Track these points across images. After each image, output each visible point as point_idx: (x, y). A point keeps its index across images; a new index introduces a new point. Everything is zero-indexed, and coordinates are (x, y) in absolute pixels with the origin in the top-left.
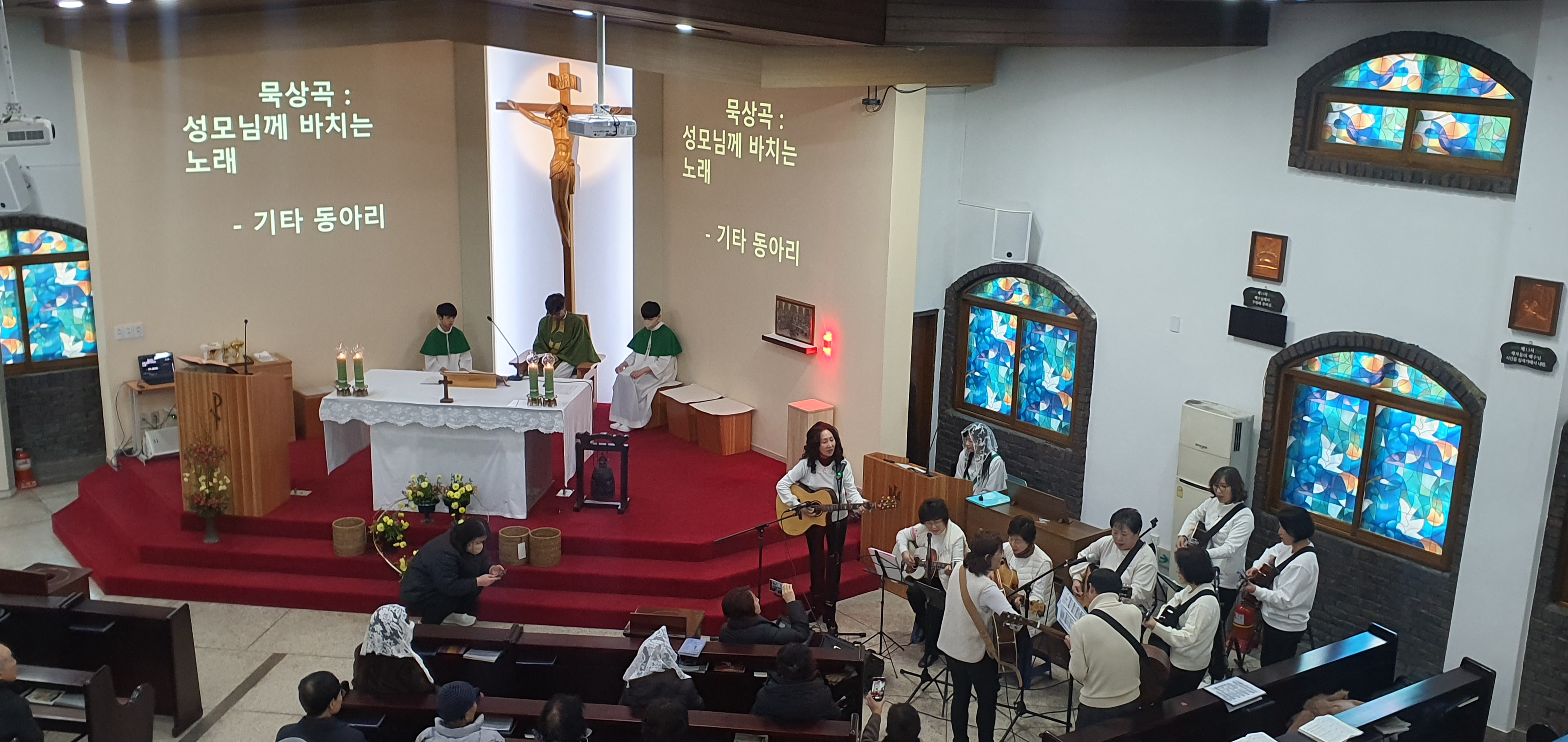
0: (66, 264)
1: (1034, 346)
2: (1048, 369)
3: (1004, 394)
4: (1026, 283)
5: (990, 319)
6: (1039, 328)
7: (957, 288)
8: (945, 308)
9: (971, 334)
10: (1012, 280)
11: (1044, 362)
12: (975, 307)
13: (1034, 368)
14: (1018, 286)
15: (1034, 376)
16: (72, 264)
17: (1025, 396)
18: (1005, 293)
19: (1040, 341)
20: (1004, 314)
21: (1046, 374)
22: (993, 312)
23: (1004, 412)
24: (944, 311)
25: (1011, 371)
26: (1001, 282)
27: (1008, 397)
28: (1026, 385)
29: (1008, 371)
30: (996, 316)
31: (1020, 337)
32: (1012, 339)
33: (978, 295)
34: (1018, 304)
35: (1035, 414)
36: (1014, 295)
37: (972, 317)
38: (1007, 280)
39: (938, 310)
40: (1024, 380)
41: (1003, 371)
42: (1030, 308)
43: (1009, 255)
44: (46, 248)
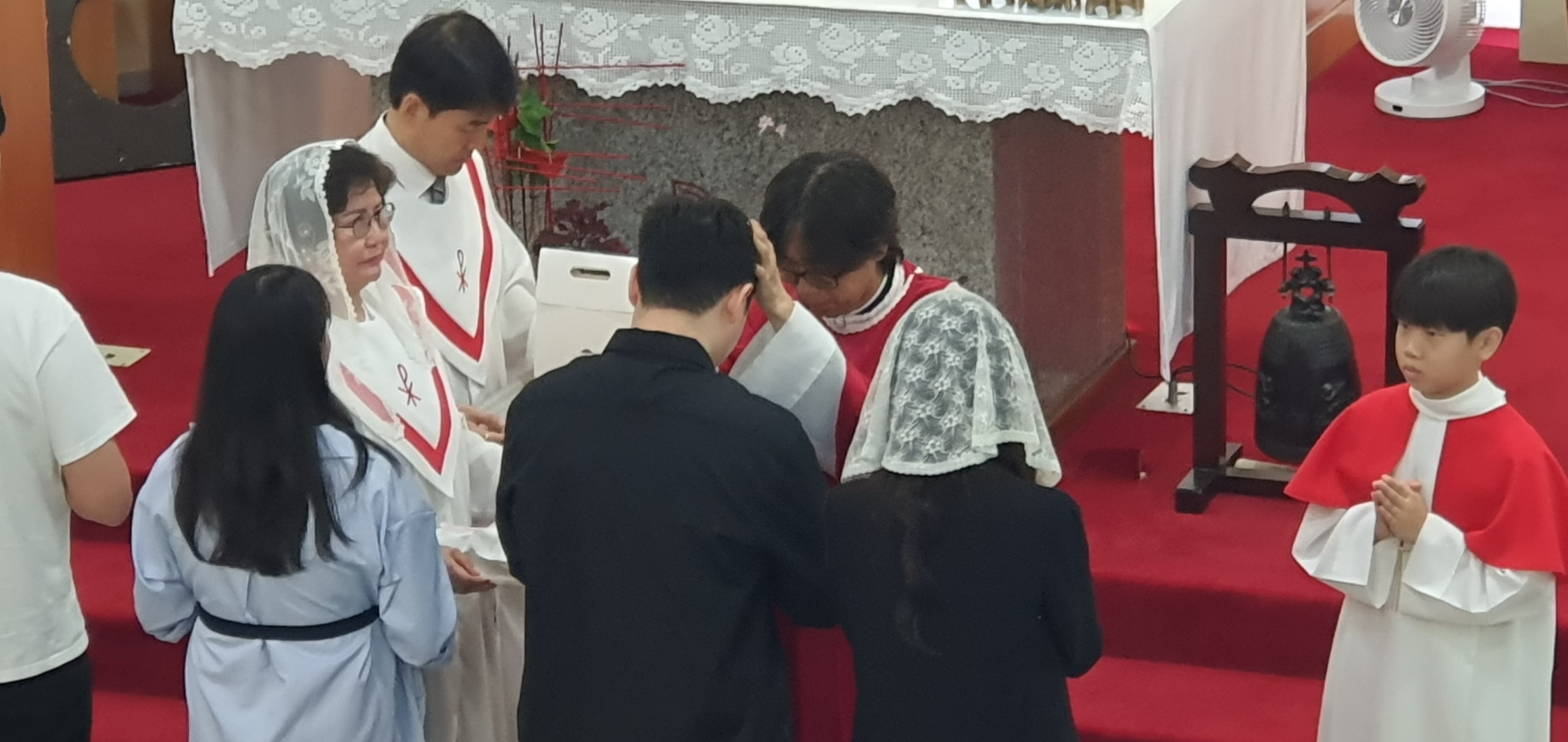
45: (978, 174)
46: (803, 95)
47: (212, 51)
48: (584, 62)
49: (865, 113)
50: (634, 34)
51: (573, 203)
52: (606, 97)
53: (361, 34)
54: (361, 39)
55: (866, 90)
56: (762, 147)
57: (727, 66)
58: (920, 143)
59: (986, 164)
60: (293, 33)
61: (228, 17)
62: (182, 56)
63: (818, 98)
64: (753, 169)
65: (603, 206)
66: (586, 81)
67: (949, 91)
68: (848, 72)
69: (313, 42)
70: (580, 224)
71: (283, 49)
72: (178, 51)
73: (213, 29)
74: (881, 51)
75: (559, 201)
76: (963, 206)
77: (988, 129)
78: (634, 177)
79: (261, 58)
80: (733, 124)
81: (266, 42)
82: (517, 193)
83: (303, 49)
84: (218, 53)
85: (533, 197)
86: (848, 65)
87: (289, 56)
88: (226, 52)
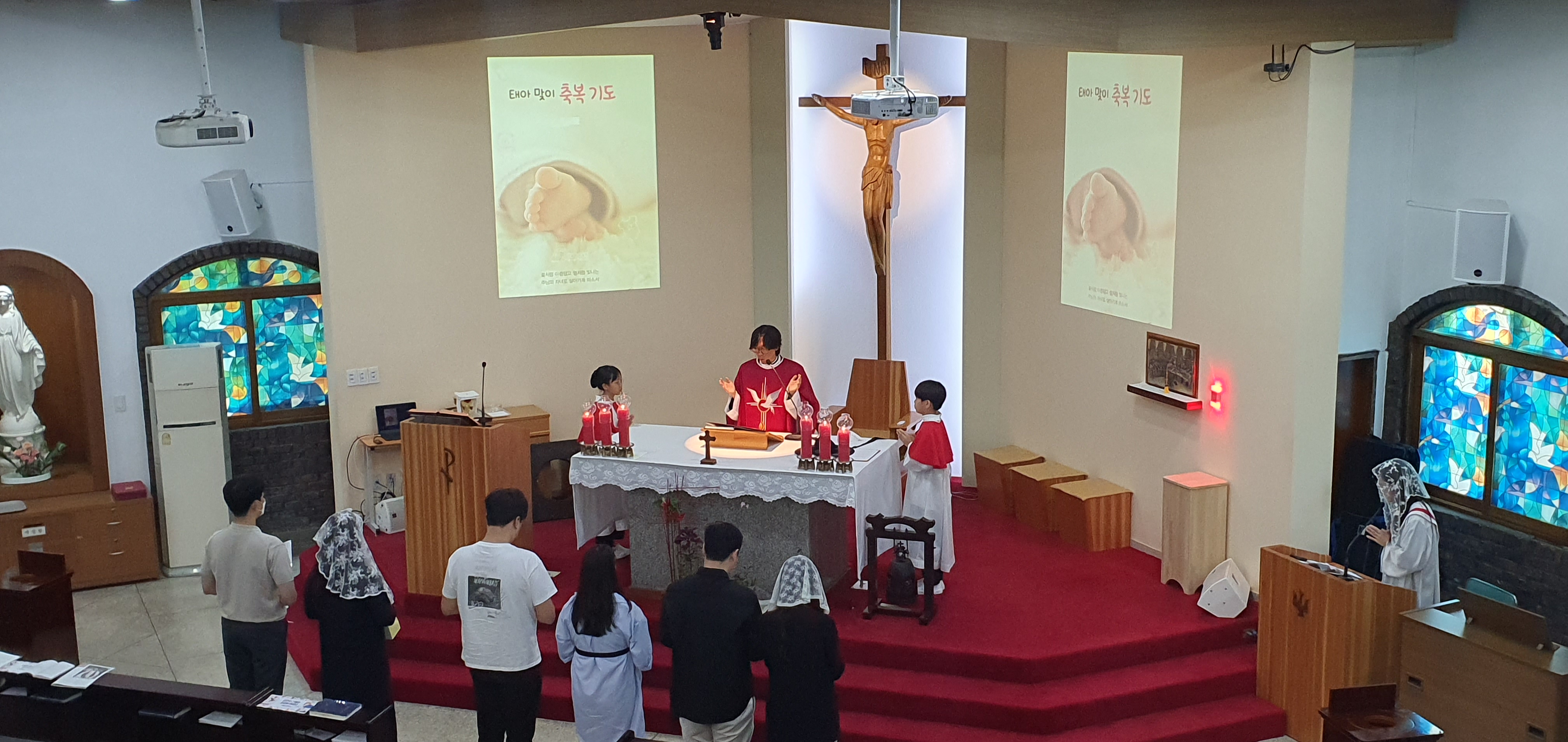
1: (1517, 401)
2: (1536, 434)
3: (1473, 470)
4: (1503, 314)
5: (1453, 365)
6: (1524, 376)
7: (1406, 322)
8: (1387, 350)
9: (1425, 384)
10: (1484, 310)
11: (1532, 426)
12: (1432, 348)
13: (1517, 433)
14: (1493, 318)
15: (1517, 444)
17: (1504, 473)
18: (1475, 328)
19: (1525, 395)
20: (1473, 357)
21: (1534, 442)
22: (1458, 354)
23: (1474, 496)
24: (1387, 353)
25: (1484, 437)
26: (1469, 312)
27: (1480, 472)
28: (1505, 457)
29: (1480, 437)
30: (1462, 360)
31: (1496, 390)
32: (1485, 392)
33: (1435, 331)
34: (1492, 343)
35: (1518, 498)
36: (1487, 330)
37: (1427, 361)
38: (1477, 309)
39: (1377, 352)
40: (1502, 451)
41: (1472, 438)
42: (1511, 347)
43: (1478, 273)
44: (278, 279)
45: (804, 519)
46: (754, 496)
47: (581, 484)
48: (690, 486)
49: (771, 501)
50: (705, 478)
51: (686, 528)
52: (696, 497)
53: (625, 478)
54: (625, 480)
55: (773, 494)
56: (741, 512)
57: (732, 488)
58: (787, 510)
59: (807, 517)
60: (605, 478)
61: (586, 474)
62: (571, 485)
63: (758, 497)
64: (739, 518)
65: (695, 529)
66: (690, 492)
67: (796, 495)
68: (766, 489)
69: (610, 481)
70: (688, 534)
71: (602, 483)
72: (571, 483)
73: (581, 477)
74: (776, 483)
75: (682, 528)
76: (800, 529)
77: (807, 506)
78: (704, 520)
79: (596, 485)
80: (733, 504)
81: (597, 481)
82: (670, 524)
83: (607, 483)
84: (583, 484)
85: (675, 526)
86: (767, 487)
87: (604, 485)
88: (585, 484)
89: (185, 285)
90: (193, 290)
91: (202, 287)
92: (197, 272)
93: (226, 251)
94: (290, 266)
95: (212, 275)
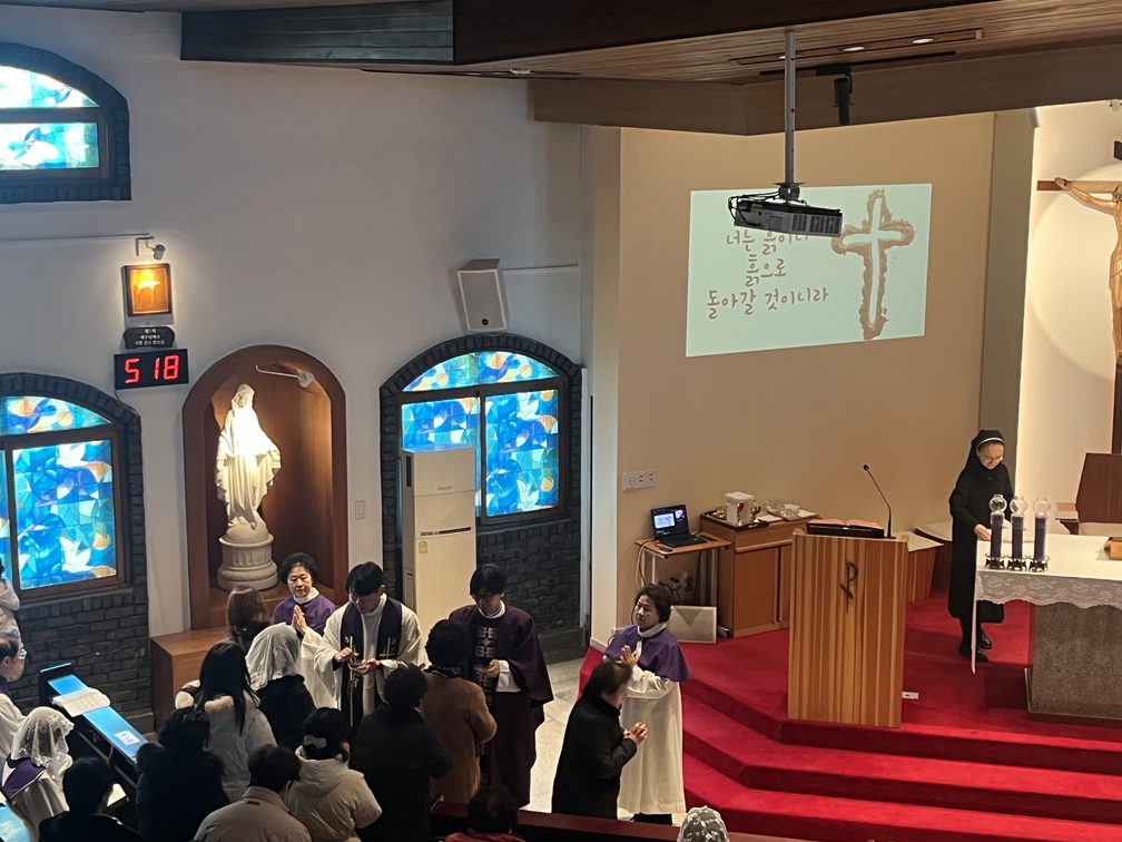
0: (529, 394)
16: (535, 393)
44: (511, 376)
73: (987, 593)
87: (1012, 600)
89: (425, 383)
90: (435, 388)
91: (443, 384)
92: (439, 368)
93: (470, 344)
94: (523, 359)
95: (451, 372)
